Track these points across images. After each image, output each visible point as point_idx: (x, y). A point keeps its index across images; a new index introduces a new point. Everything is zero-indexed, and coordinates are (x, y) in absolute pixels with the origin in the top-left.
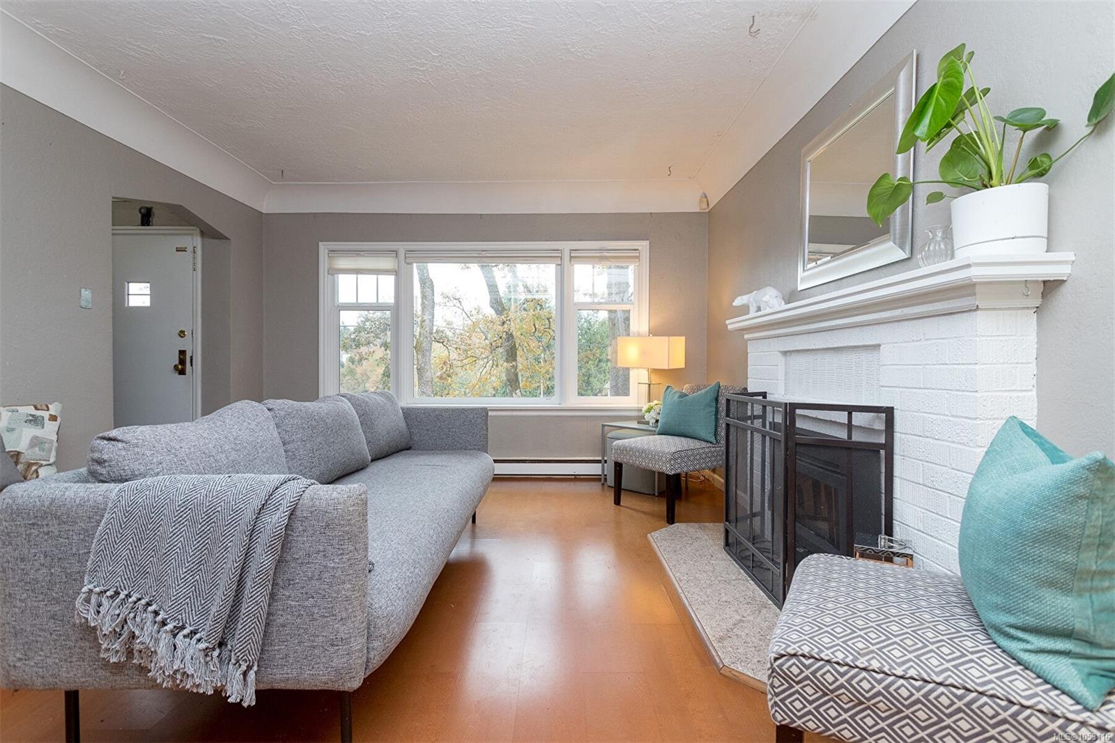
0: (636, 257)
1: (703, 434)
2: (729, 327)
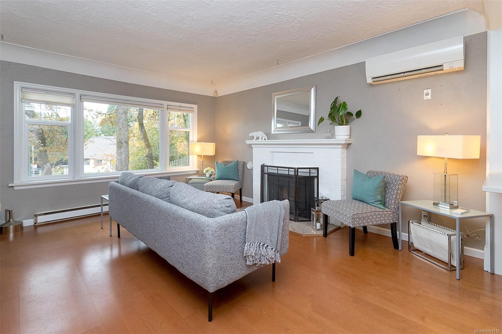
0: (193, 111)
1: (236, 178)
2: (247, 143)
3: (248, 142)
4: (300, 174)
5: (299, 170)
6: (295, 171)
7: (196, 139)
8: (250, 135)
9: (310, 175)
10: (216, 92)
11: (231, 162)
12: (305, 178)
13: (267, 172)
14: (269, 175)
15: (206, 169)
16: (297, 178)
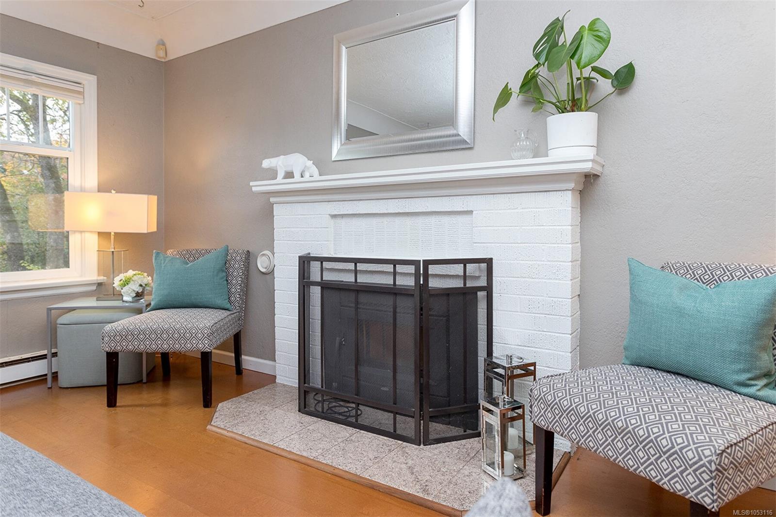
0: (79, 92)
1: (219, 302)
2: (254, 189)
3: (259, 186)
4: (433, 283)
5: (432, 269)
6: (417, 275)
7: (92, 180)
8: (266, 163)
9: (465, 284)
10: (164, 44)
11: (208, 252)
12: (448, 293)
13: (319, 280)
14: (326, 287)
15: (122, 276)
16: (425, 296)
